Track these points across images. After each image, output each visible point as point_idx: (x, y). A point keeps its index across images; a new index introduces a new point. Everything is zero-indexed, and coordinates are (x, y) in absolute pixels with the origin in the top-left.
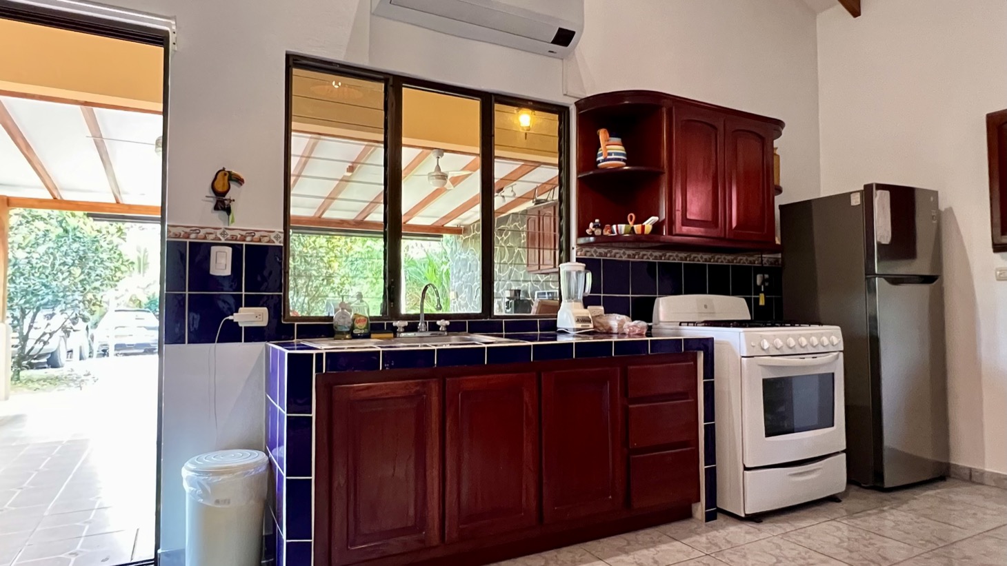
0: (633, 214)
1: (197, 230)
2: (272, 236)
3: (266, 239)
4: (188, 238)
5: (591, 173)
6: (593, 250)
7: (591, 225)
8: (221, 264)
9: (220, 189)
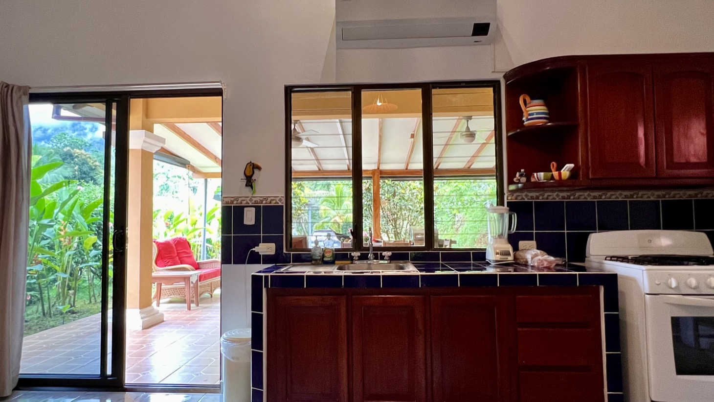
0: (554, 163)
1: (237, 199)
2: (277, 199)
3: (274, 202)
4: (233, 203)
5: (518, 130)
6: (524, 194)
7: (518, 174)
8: (249, 218)
9: (248, 174)
